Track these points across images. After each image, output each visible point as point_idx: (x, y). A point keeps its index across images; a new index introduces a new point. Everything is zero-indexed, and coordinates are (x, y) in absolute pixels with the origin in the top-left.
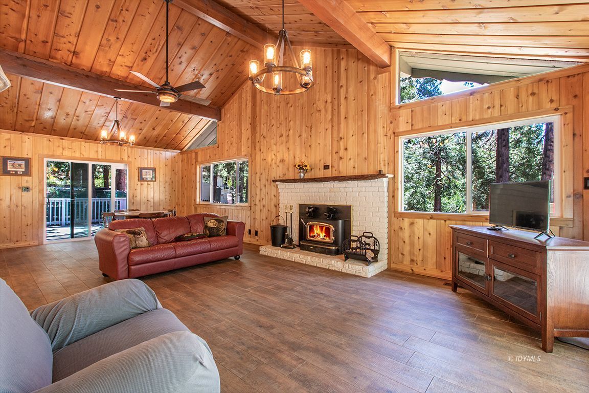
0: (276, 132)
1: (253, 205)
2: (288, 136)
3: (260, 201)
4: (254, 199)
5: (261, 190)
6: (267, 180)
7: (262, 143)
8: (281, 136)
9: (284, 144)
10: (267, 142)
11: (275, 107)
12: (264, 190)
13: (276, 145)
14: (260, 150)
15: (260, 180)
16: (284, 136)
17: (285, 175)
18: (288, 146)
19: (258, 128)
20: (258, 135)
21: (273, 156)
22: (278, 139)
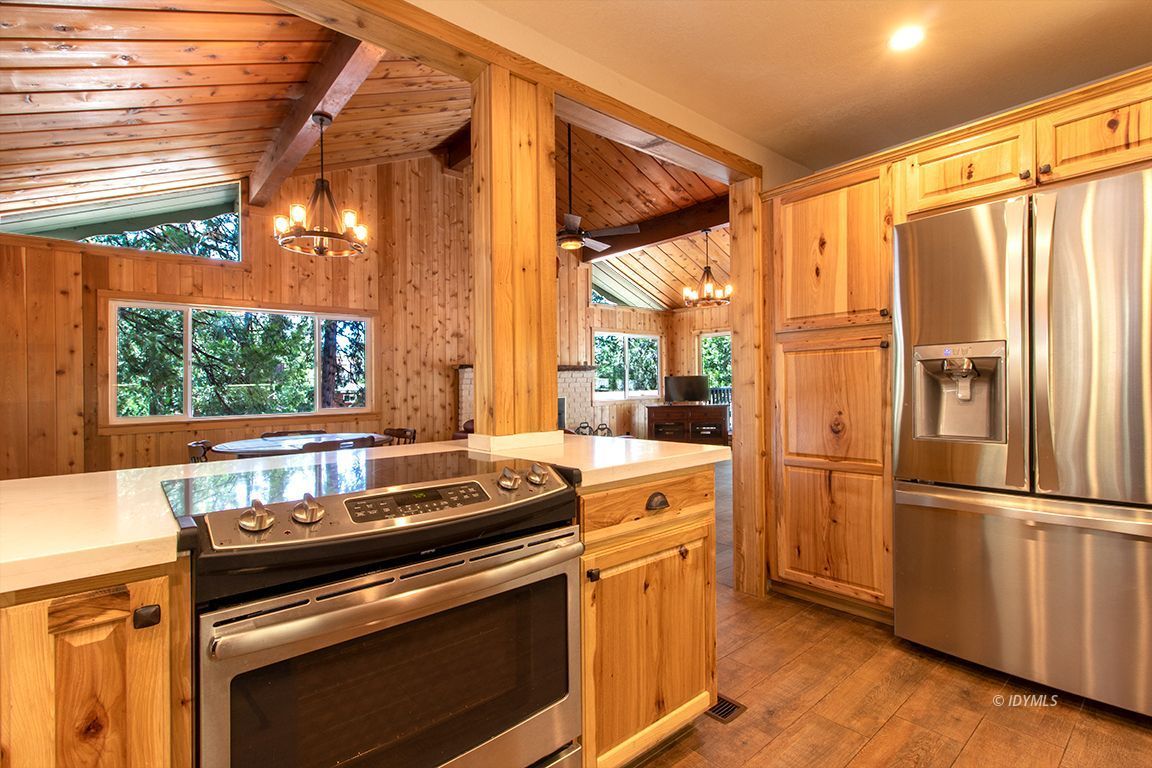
0: (445, 286)
1: (386, 408)
2: (468, 298)
3: (405, 400)
4: (389, 398)
5: (408, 380)
6: (424, 364)
7: (409, 297)
8: (455, 295)
9: (461, 309)
10: (421, 297)
11: (440, 243)
12: (415, 380)
13: (444, 306)
14: (405, 308)
15: (405, 363)
16: (460, 295)
17: (463, 357)
18: (467, 314)
19: (398, 267)
20: (398, 278)
21: (438, 325)
22: (448, 297)
